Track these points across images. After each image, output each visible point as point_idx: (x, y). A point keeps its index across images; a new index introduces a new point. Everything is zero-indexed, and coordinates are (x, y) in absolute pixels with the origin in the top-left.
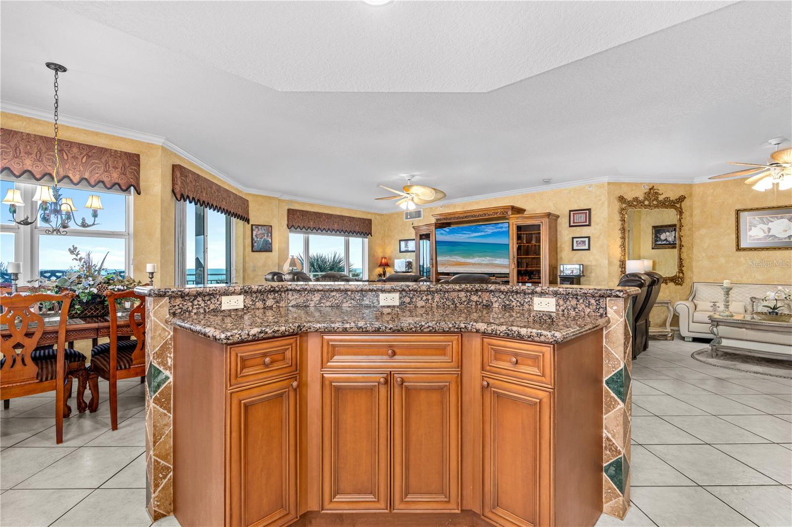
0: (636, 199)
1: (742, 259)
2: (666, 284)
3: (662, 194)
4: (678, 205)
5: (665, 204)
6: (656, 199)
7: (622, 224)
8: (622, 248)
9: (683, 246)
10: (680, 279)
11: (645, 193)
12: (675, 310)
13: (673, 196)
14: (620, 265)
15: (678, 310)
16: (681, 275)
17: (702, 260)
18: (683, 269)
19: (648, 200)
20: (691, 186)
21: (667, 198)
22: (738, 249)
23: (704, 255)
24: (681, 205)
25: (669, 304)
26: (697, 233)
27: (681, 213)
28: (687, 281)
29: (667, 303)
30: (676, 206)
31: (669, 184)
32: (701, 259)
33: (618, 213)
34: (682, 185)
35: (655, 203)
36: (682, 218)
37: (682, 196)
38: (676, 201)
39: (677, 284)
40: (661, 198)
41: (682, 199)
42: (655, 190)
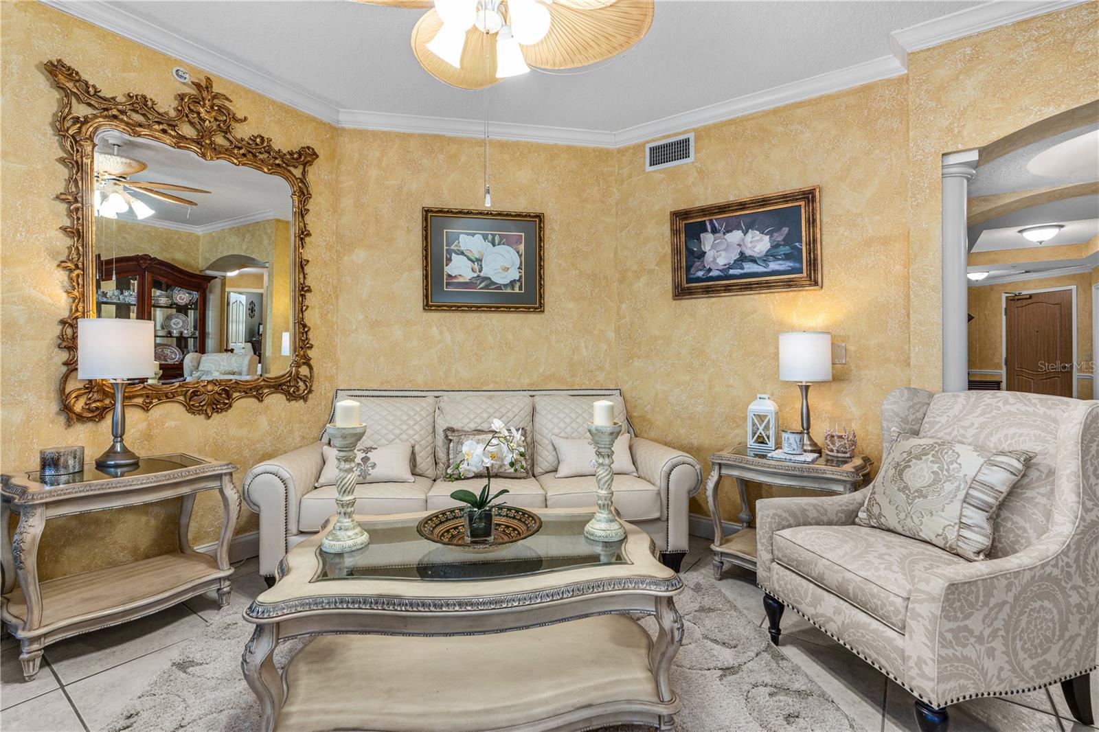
0: (141, 104)
1: (435, 330)
2: (260, 398)
3: (246, 119)
4: (297, 172)
5: (255, 156)
6: (226, 132)
7: (72, 180)
8: (71, 271)
9: (309, 290)
10: (301, 384)
11: (181, 97)
12: (245, 496)
13: (283, 142)
14: (62, 337)
15: (256, 496)
16: (304, 371)
17: (356, 330)
18: (310, 353)
19: (191, 123)
20: (334, 131)
21: (262, 139)
22: (427, 305)
23: (361, 317)
24: (304, 173)
25: (226, 479)
26: (346, 258)
27: (303, 194)
28: (321, 387)
29: (219, 477)
30: (290, 172)
31: (273, 102)
32: (354, 327)
33: (50, 131)
34: (312, 119)
35: (219, 140)
36: (308, 210)
37: (308, 148)
38: (288, 157)
39: (292, 397)
40: (242, 132)
41: (306, 157)
42: (216, 96)
